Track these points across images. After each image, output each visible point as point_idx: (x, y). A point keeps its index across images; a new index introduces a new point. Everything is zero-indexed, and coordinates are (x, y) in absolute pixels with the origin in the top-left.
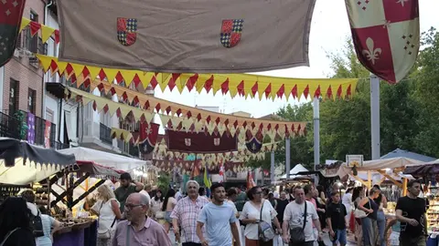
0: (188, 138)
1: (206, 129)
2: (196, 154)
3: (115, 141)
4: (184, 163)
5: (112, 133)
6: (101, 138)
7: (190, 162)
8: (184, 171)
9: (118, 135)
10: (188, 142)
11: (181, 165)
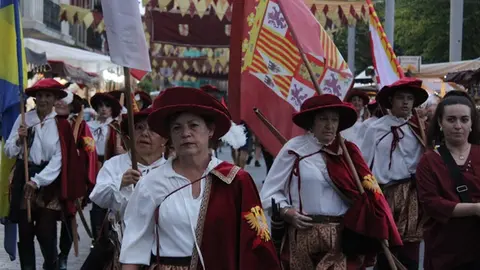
0: (183, 23)
1: (212, 10)
2: (200, 48)
3: (65, 26)
4: (180, 61)
5: (61, 13)
6: (45, 21)
7: (190, 60)
8: (179, 75)
9: (70, 16)
10: (184, 30)
11: (175, 64)
